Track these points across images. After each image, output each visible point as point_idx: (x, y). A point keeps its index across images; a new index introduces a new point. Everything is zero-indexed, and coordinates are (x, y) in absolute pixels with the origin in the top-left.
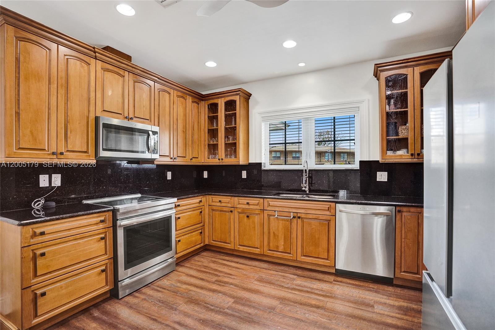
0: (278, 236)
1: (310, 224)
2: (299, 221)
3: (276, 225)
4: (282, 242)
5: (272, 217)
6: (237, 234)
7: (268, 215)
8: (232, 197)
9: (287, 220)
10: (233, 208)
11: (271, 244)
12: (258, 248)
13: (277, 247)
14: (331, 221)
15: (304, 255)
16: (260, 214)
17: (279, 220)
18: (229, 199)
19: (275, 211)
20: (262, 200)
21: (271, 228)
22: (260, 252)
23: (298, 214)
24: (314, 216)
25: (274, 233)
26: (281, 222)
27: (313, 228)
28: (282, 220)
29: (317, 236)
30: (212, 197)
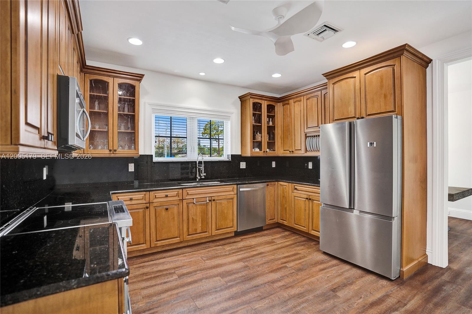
0: (196, 220)
1: (221, 204)
2: (213, 203)
3: (194, 211)
4: (200, 225)
5: (190, 205)
6: (153, 230)
7: (187, 203)
8: (147, 192)
9: (204, 205)
10: (149, 204)
11: (190, 230)
12: (177, 237)
13: (196, 230)
14: (234, 199)
15: (217, 229)
16: (178, 204)
17: (197, 206)
18: (142, 194)
19: (193, 199)
20: (181, 191)
21: (190, 215)
22: (180, 240)
23: (212, 197)
24: (224, 197)
25: (192, 218)
26: (198, 207)
27: (223, 206)
28: (200, 205)
29: (225, 212)
30: (117, 196)
